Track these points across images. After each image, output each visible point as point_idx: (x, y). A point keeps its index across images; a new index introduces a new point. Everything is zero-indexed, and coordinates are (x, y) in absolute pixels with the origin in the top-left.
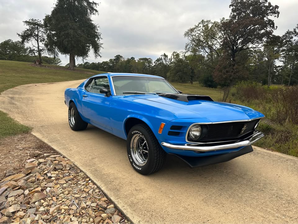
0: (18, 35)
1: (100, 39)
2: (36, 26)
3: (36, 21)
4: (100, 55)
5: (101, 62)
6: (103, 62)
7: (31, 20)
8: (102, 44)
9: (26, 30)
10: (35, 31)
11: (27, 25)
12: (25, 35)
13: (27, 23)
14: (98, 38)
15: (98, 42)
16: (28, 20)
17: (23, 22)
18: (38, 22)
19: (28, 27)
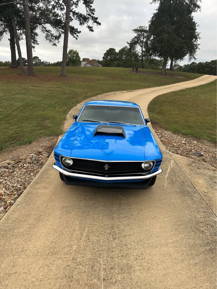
0: (127, 44)
1: (198, 40)
2: (143, 33)
3: (143, 28)
4: (194, 58)
5: (210, 61)
6: (212, 61)
7: (139, 28)
8: (199, 44)
9: (134, 37)
10: (140, 38)
11: (135, 33)
12: (132, 43)
13: (136, 30)
14: (196, 39)
15: (195, 43)
16: (136, 28)
17: (133, 30)
18: (145, 28)
19: (136, 35)
